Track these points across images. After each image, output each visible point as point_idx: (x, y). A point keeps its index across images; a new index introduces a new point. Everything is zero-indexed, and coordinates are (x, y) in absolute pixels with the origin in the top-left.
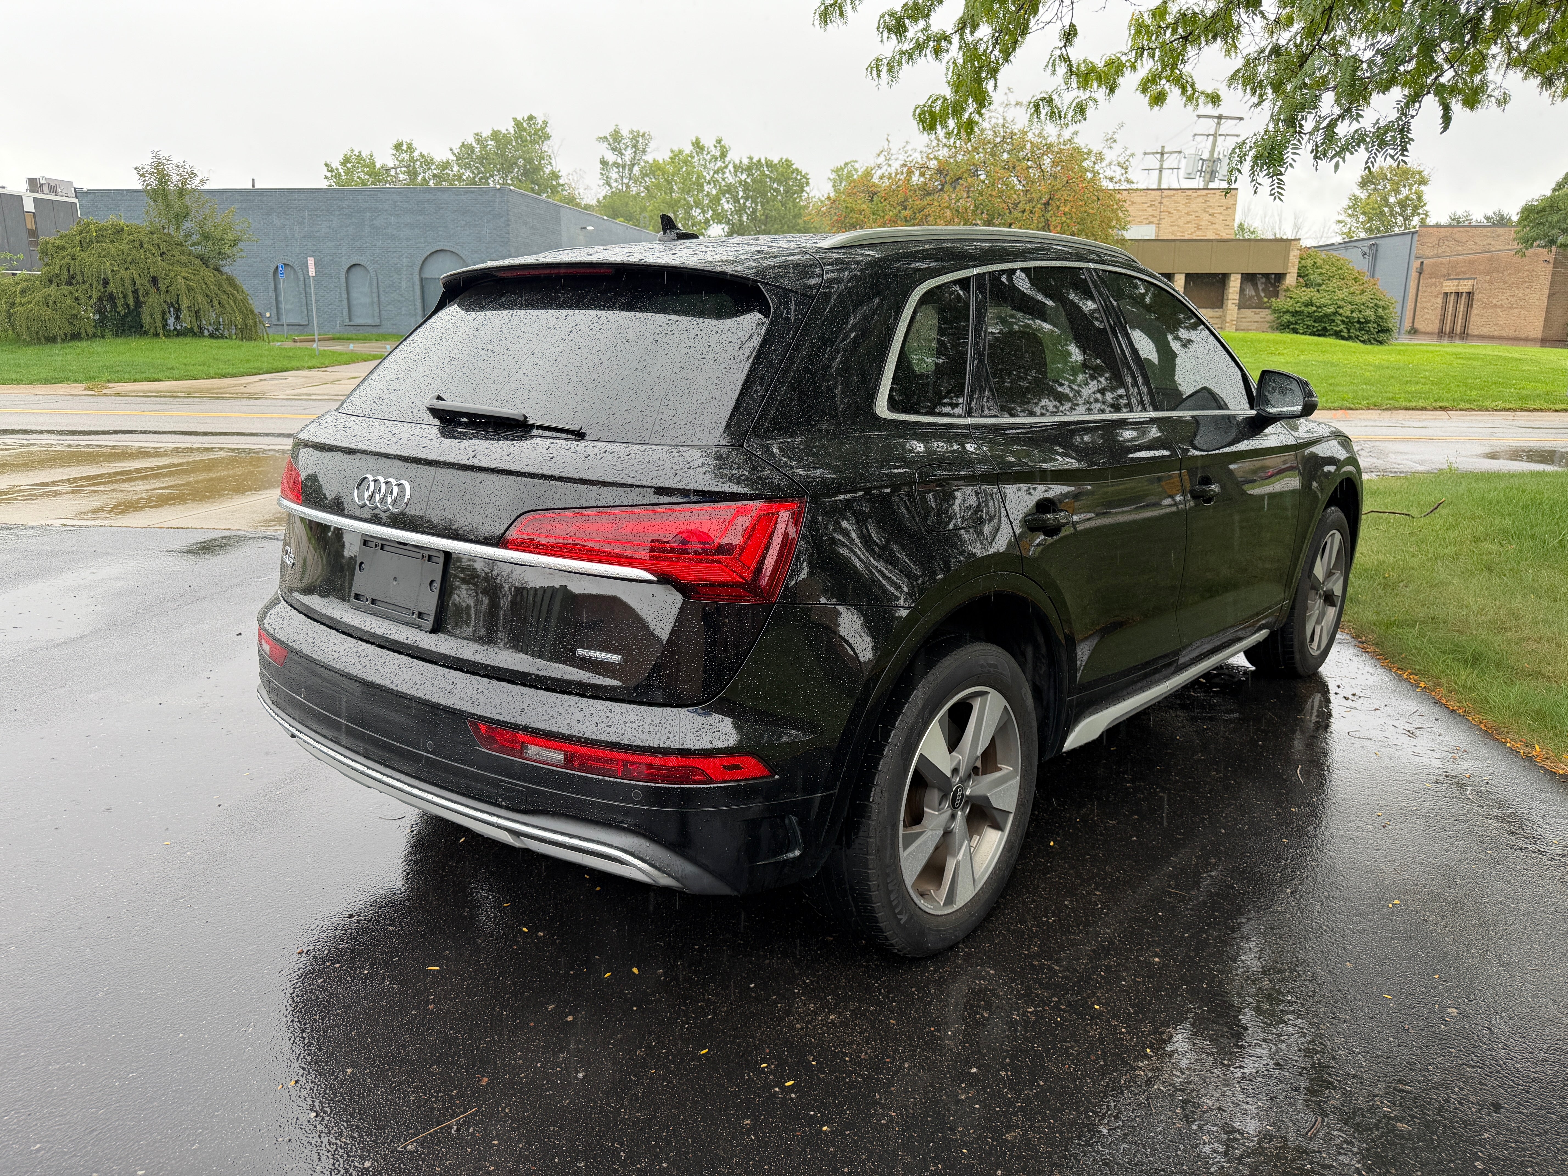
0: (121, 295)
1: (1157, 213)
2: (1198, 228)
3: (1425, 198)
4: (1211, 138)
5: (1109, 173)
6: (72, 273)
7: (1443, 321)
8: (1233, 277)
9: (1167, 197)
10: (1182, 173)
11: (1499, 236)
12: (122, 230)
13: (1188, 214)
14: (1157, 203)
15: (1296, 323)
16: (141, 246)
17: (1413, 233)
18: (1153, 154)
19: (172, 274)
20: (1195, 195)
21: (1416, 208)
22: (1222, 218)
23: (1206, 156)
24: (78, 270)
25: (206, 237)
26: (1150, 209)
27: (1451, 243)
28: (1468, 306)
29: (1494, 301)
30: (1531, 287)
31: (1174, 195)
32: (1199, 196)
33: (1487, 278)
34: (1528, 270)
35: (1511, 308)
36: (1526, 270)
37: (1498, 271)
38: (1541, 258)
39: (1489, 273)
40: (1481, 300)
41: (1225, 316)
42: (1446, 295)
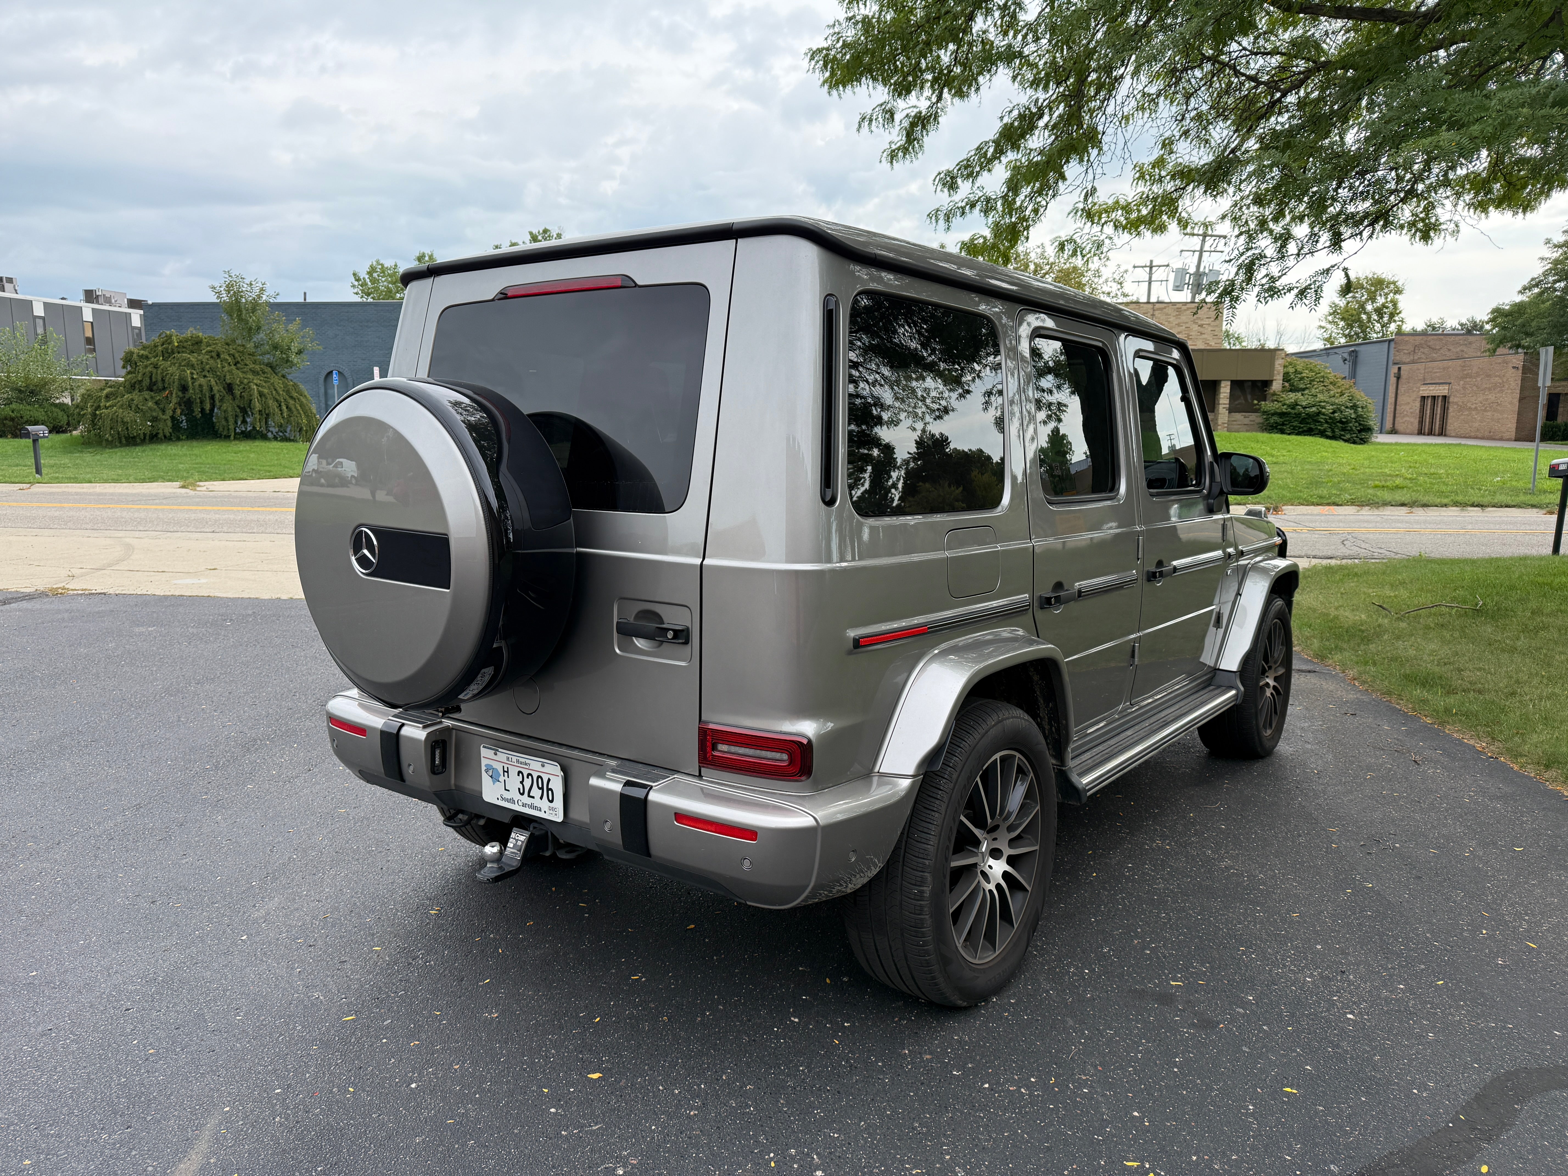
0: (198, 401)
3: (1401, 306)
4: (1197, 254)
5: (1106, 288)
6: (154, 380)
7: (1421, 422)
8: (1223, 384)
9: (1157, 309)
10: (1171, 285)
11: (1470, 343)
12: (201, 342)
13: (1178, 325)
15: (1283, 424)
16: (218, 355)
17: (1390, 341)
18: (1142, 267)
19: (246, 381)
20: (1184, 307)
21: (1392, 316)
22: (1210, 329)
23: (1192, 270)
24: (159, 378)
25: (276, 347)
27: (1426, 350)
28: (1445, 409)
29: (1469, 405)
30: (1502, 391)
31: (1165, 308)
32: (1188, 309)
33: (1462, 383)
34: (1499, 376)
35: (1485, 410)
36: (1496, 376)
37: (1471, 377)
38: (1511, 365)
39: (1462, 378)
40: (1456, 403)
41: (1217, 419)
42: (1423, 398)
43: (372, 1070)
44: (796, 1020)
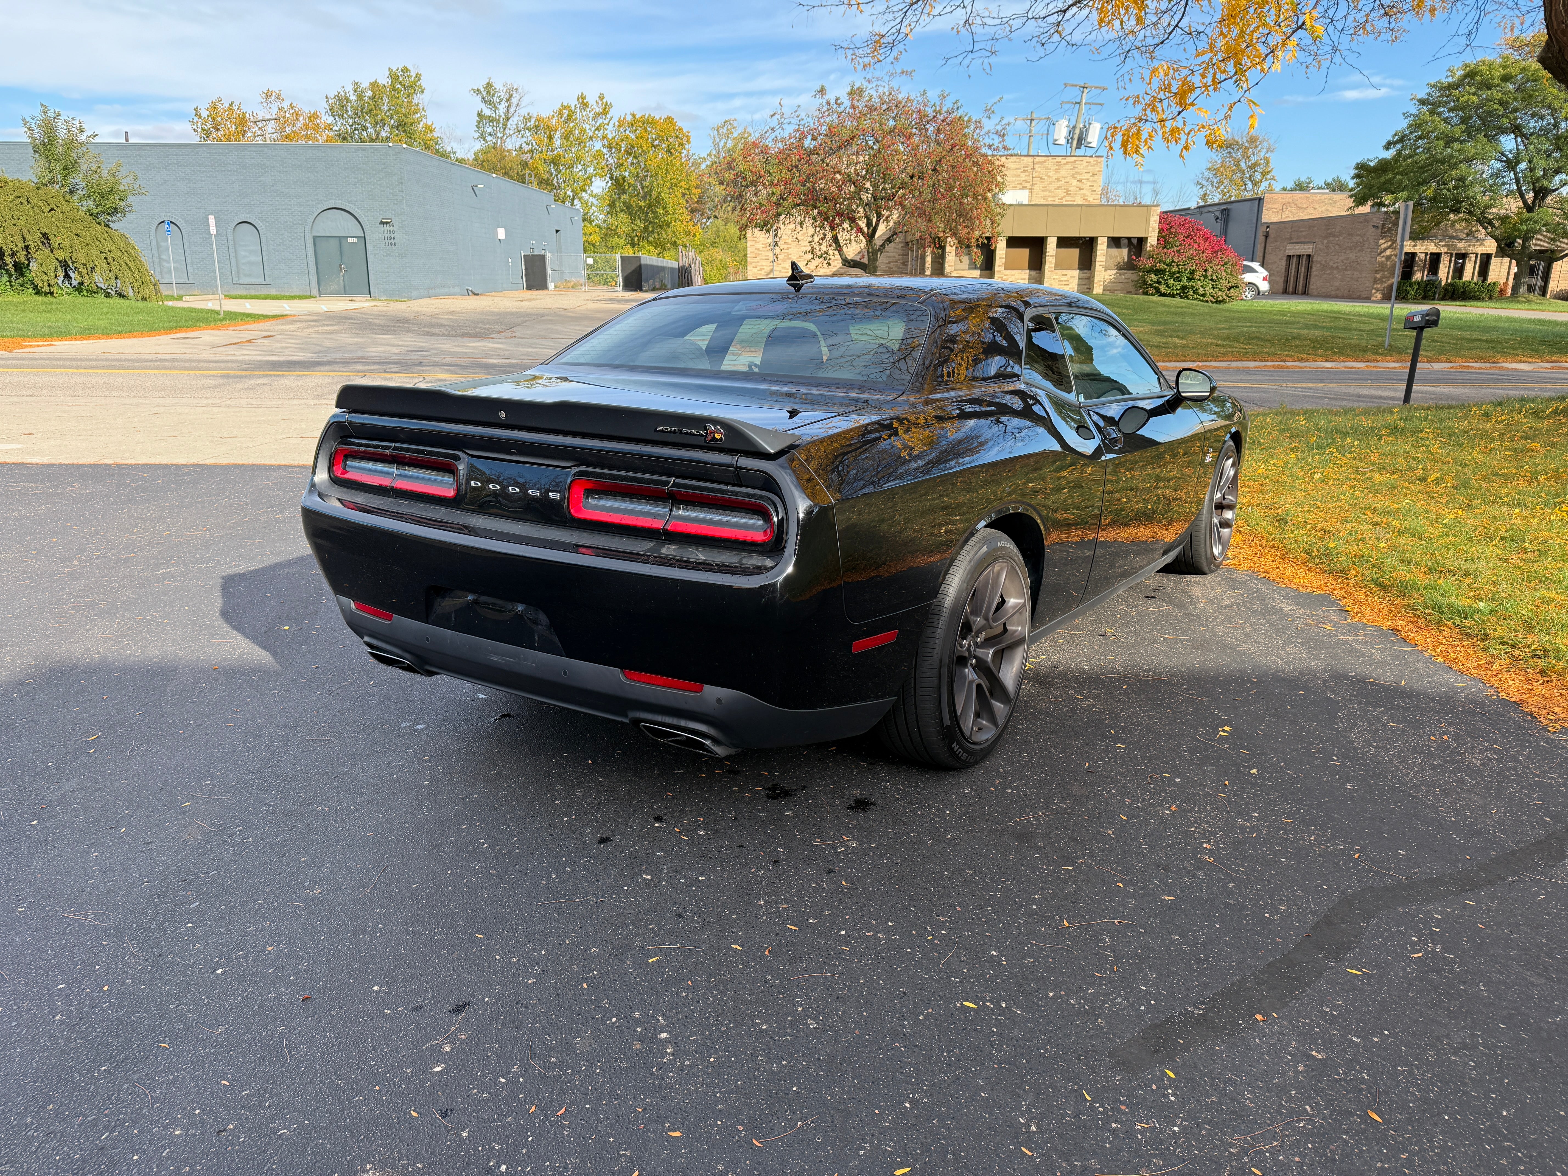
0: (9, 252)
1: (1029, 179)
2: (1068, 193)
3: (1273, 163)
4: (1077, 106)
5: (988, 141)
7: (1286, 281)
8: (1100, 241)
9: (1039, 163)
10: (1051, 139)
11: (1335, 202)
13: (1058, 180)
14: (1029, 169)
15: (1157, 283)
17: (1260, 199)
18: (1024, 120)
20: (1064, 161)
21: (1264, 174)
22: (1089, 184)
23: (1072, 123)
26: (1022, 175)
27: (1294, 209)
28: (1308, 268)
29: (1331, 264)
30: (1361, 250)
31: (1045, 162)
32: (1068, 163)
33: (1325, 242)
34: (1360, 235)
35: (1346, 269)
36: (1358, 235)
37: (1334, 236)
38: (1371, 224)
39: (1326, 237)
40: (1320, 262)
41: (1093, 277)
42: (1289, 257)
43: (173, 958)
44: (649, 877)
